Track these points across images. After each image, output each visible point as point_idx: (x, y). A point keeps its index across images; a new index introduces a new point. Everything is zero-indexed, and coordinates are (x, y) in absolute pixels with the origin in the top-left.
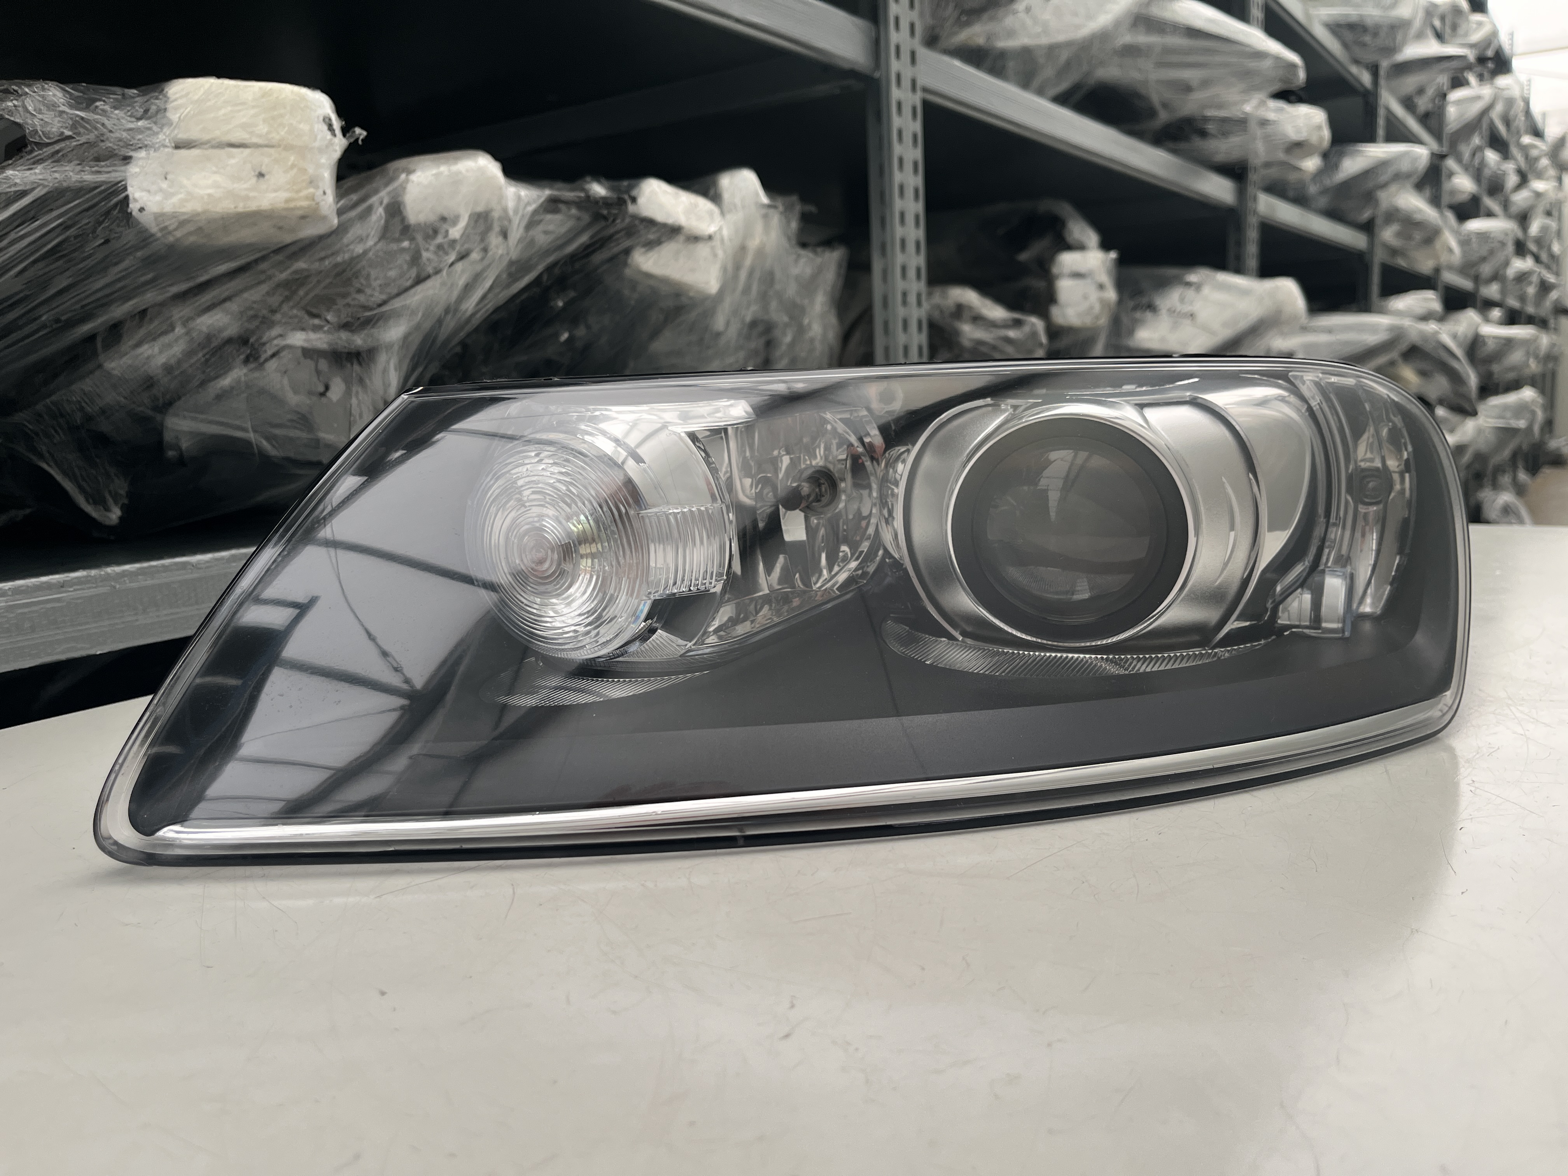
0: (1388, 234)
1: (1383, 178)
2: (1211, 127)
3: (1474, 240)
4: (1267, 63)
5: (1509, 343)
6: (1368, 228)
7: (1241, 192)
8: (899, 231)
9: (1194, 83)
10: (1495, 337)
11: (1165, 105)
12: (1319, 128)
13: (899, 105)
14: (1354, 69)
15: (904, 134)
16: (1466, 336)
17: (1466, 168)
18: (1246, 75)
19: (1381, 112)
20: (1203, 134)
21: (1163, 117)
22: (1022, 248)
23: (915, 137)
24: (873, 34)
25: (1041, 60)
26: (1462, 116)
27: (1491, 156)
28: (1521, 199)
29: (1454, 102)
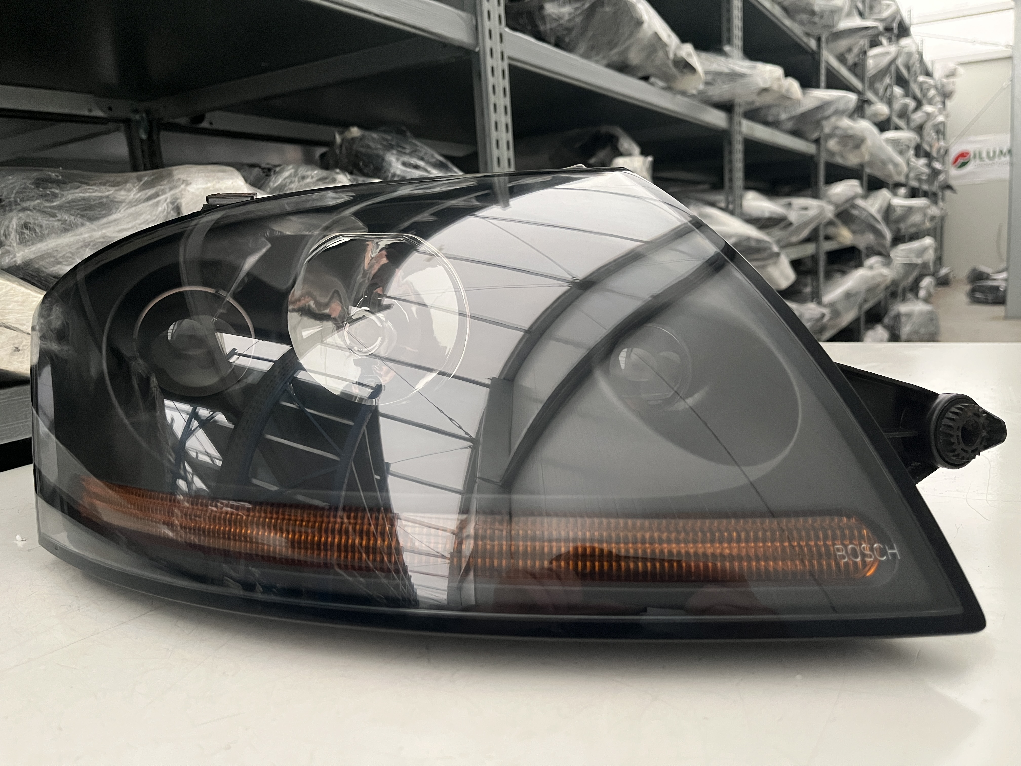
0: (831, 144)
1: (827, 113)
5: (910, 210)
6: (817, 141)
10: (901, 206)
13: (493, 70)
14: (805, 39)
15: (497, 89)
16: (883, 206)
19: (823, 66)
22: (592, 154)
23: (505, 90)
24: (474, 22)
26: (878, 65)
27: (898, 91)
28: (918, 117)
29: (872, 56)
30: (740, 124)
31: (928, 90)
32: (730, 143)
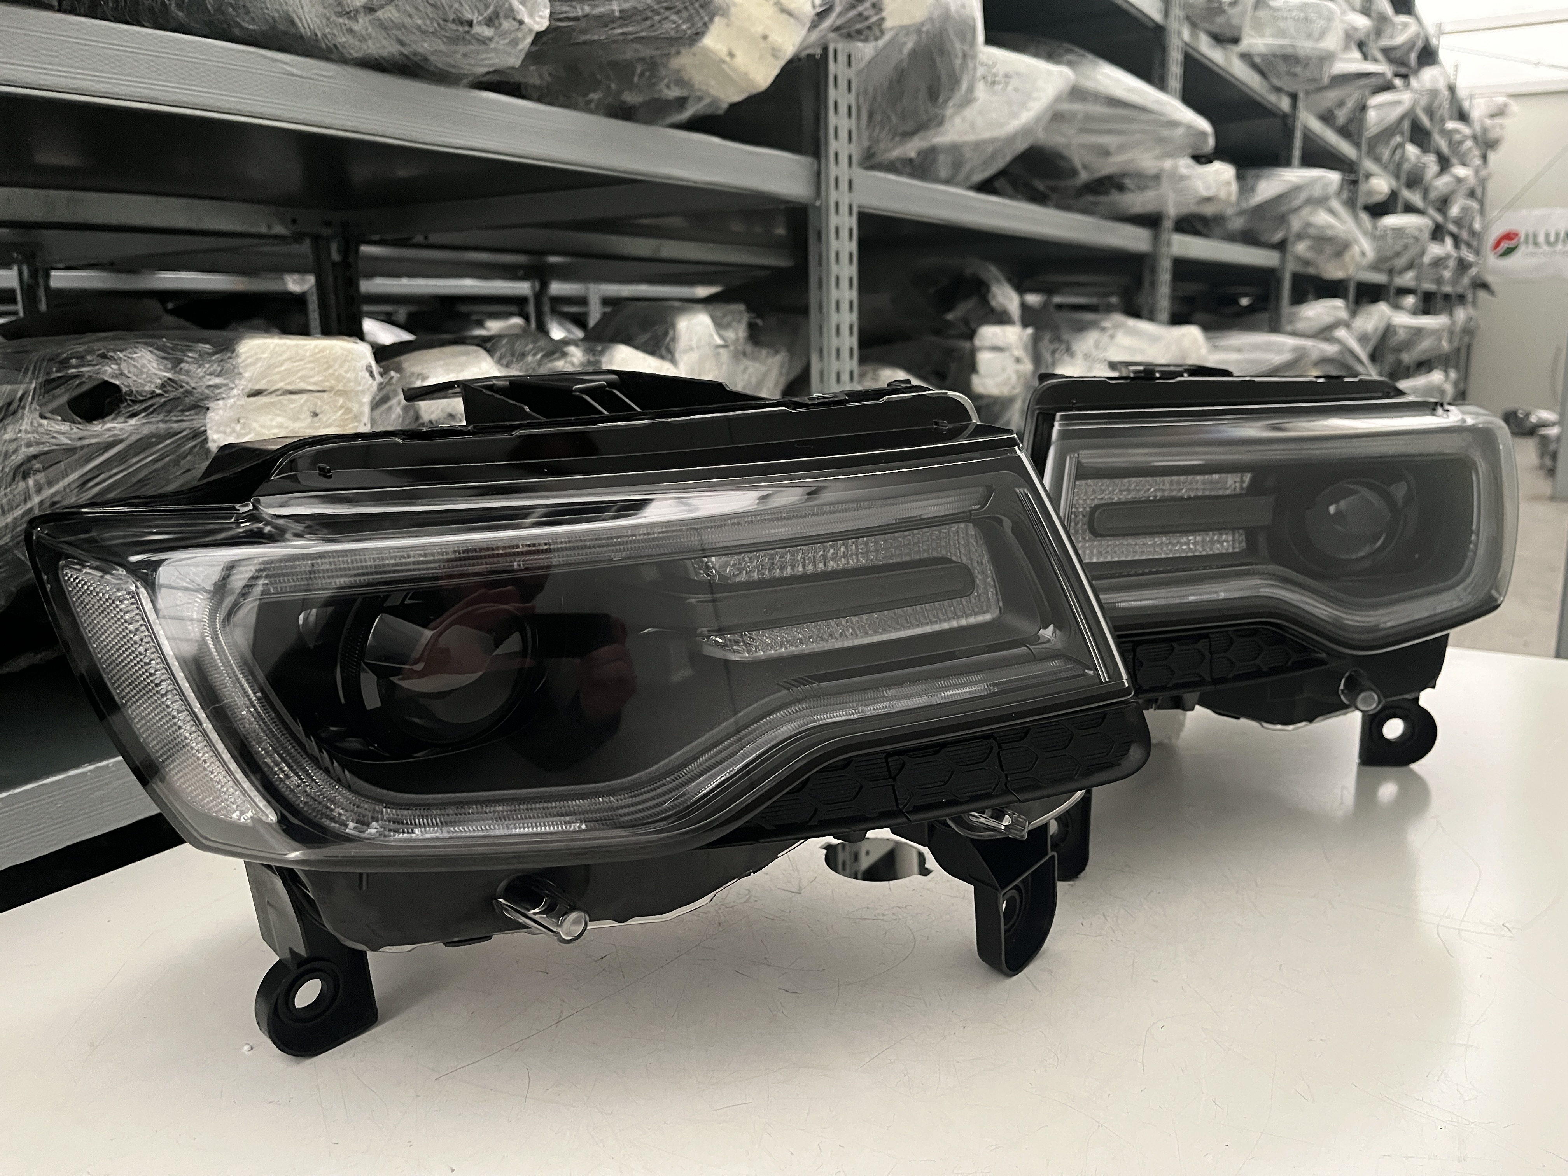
0: (1301, 248)
1: (1296, 203)
2: (1128, 182)
3: (1389, 235)
4: (1180, 131)
5: (1419, 332)
6: (1281, 246)
7: (1156, 238)
8: (835, 342)
9: (1112, 149)
10: (1406, 327)
11: (1085, 167)
12: (1228, 183)
13: (837, 230)
14: (1272, 98)
15: (841, 255)
16: (1376, 330)
17: (1385, 167)
18: (1161, 140)
19: (1298, 135)
20: (1121, 188)
21: (1084, 176)
22: (950, 308)
23: (851, 255)
24: (816, 167)
25: (968, 154)
26: (1382, 120)
27: (1412, 150)
28: (1442, 183)
29: (1374, 107)
30: (1169, 244)
31: (1460, 143)
32: (1153, 271)
